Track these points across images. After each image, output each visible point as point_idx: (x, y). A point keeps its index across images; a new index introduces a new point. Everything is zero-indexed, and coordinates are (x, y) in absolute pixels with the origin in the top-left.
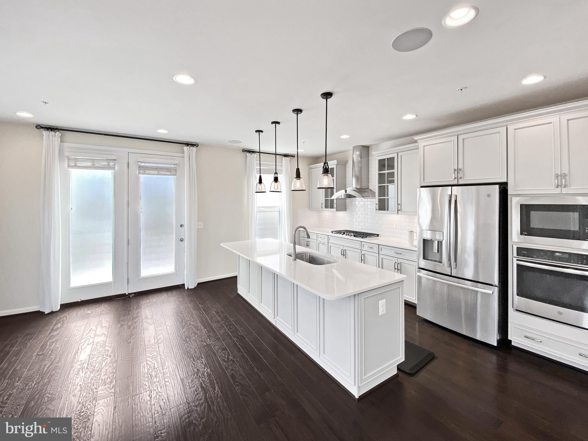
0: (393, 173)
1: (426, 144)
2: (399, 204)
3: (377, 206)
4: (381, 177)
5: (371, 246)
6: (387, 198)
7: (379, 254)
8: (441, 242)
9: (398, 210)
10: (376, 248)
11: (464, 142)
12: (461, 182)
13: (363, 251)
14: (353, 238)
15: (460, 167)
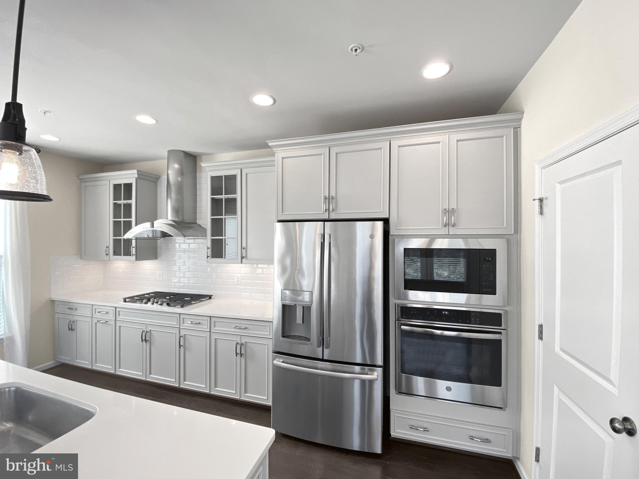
0: (235, 200)
1: (284, 154)
2: (244, 248)
3: (209, 251)
4: (216, 205)
5: (198, 320)
6: (225, 238)
7: (210, 332)
8: (309, 308)
9: (242, 258)
10: (206, 322)
11: (338, 157)
12: (333, 216)
13: (182, 331)
14: (165, 308)
15: (333, 193)
